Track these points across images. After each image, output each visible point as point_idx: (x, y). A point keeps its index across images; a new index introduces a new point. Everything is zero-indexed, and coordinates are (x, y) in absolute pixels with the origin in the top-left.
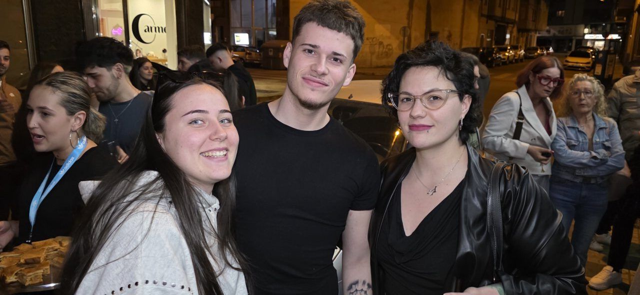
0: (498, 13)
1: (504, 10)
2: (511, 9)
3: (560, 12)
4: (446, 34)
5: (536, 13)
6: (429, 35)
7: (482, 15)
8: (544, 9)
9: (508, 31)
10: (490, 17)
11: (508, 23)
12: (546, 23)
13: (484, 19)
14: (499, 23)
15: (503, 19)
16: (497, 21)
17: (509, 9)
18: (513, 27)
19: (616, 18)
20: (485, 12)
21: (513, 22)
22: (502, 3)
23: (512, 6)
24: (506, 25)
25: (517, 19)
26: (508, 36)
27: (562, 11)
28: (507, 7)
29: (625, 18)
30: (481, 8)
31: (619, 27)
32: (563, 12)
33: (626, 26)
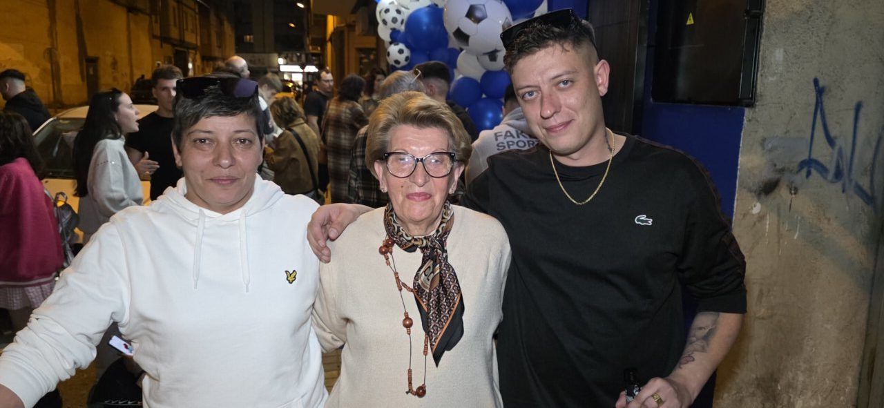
0: (174, 33)
1: (182, 32)
2: (189, 30)
3: (248, 37)
4: (109, 60)
5: (221, 35)
6: (84, 61)
7: (154, 37)
8: (228, 29)
9: (190, 59)
10: (165, 39)
11: (188, 48)
12: (234, 51)
13: (158, 42)
14: (176, 48)
15: (182, 42)
16: (174, 45)
17: (187, 29)
18: (196, 54)
19: (311, 48)
20: (158, 33)
21: (195, 48)
22: (177, 23)
23: (190, 27)
24: (186, 50)
25: (199, 44)
26: (190, 66)
27: (250, 35)
28: (185, 28)
29: (319, 48)
30: (151, 29)
31: (314, 58)
32: (252, 37)
33: (321, 57)
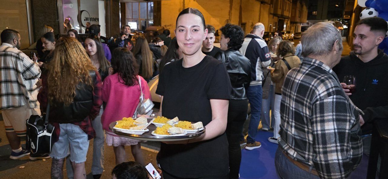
0: (279, 12)
1: (283, 12)
2: (287, 10)
3: (314, 12)
4: (250, 24)
5: (301, 12)
6: (241, 24)
7: (271, 14)
8: (305, 10)
9: (285, 23)
10: (275, 15)
11: (285, 18)
12: (306, 17)
13: (272, 16)
14: (280, 18)
15: (282, 16)
16: (279, 17)
17: (285, 10)
18: (288, 21)
19: (345, 16)
20: (272, 12)
21: (288, 18)
22: (281, 7)
23: (287, 8)
24: (284, 19)
25: (290, 16)
26: (285, 26)
27: (315, 11)
28: (285, 9)
29: (349, 16)
30: (270, 9)
31: (346, 21)
32: (316, 12)
33: (350, 21)
